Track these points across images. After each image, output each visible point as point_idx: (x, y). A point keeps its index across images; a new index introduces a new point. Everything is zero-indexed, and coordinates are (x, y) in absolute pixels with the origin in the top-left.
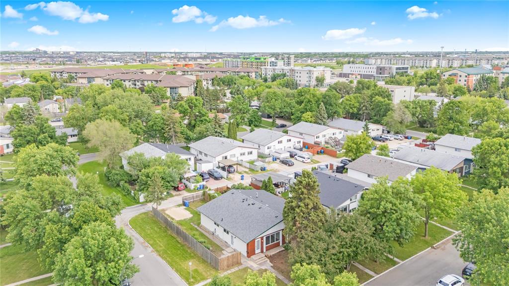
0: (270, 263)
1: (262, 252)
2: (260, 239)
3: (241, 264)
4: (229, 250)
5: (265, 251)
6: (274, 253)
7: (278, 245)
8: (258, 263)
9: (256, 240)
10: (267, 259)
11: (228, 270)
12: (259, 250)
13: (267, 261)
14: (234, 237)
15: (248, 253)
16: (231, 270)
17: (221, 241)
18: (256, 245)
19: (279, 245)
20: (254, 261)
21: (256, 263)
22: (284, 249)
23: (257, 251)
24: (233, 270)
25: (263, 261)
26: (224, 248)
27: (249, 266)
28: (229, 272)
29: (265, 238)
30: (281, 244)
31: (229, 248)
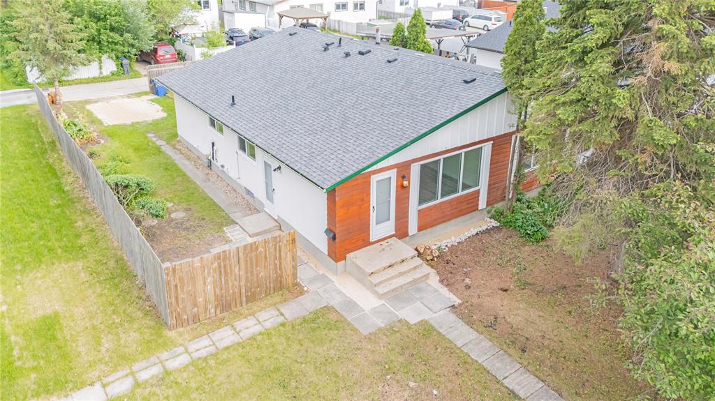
0: (444, 291)
1: (401, 233)
2: (393, 174)
3: (296, 290)
4: (253, 223)
5: (413, 228)
6: (454, 240)
7: (469, 206)
8: (381, 290)
9: (374, 179)
10: (426, 269)
11: (218, 324)
12: (389, 228)
13: (427, 276)
14: (275, 164)
15: (332, 237)
16: (240, 324)
17: (232, 188)
18: (373, 202)
19: (475, 208)
20: (363, 277)
21: (372, 288)
22: (494, 223)
23: (380, 229)
24: (249, 327)
25: (409, 278)
26: (236, 216)
27: (335, 302)
28: (225, 336)
29: (415, 170)
30: (482, 204)
31: (254, 217)
